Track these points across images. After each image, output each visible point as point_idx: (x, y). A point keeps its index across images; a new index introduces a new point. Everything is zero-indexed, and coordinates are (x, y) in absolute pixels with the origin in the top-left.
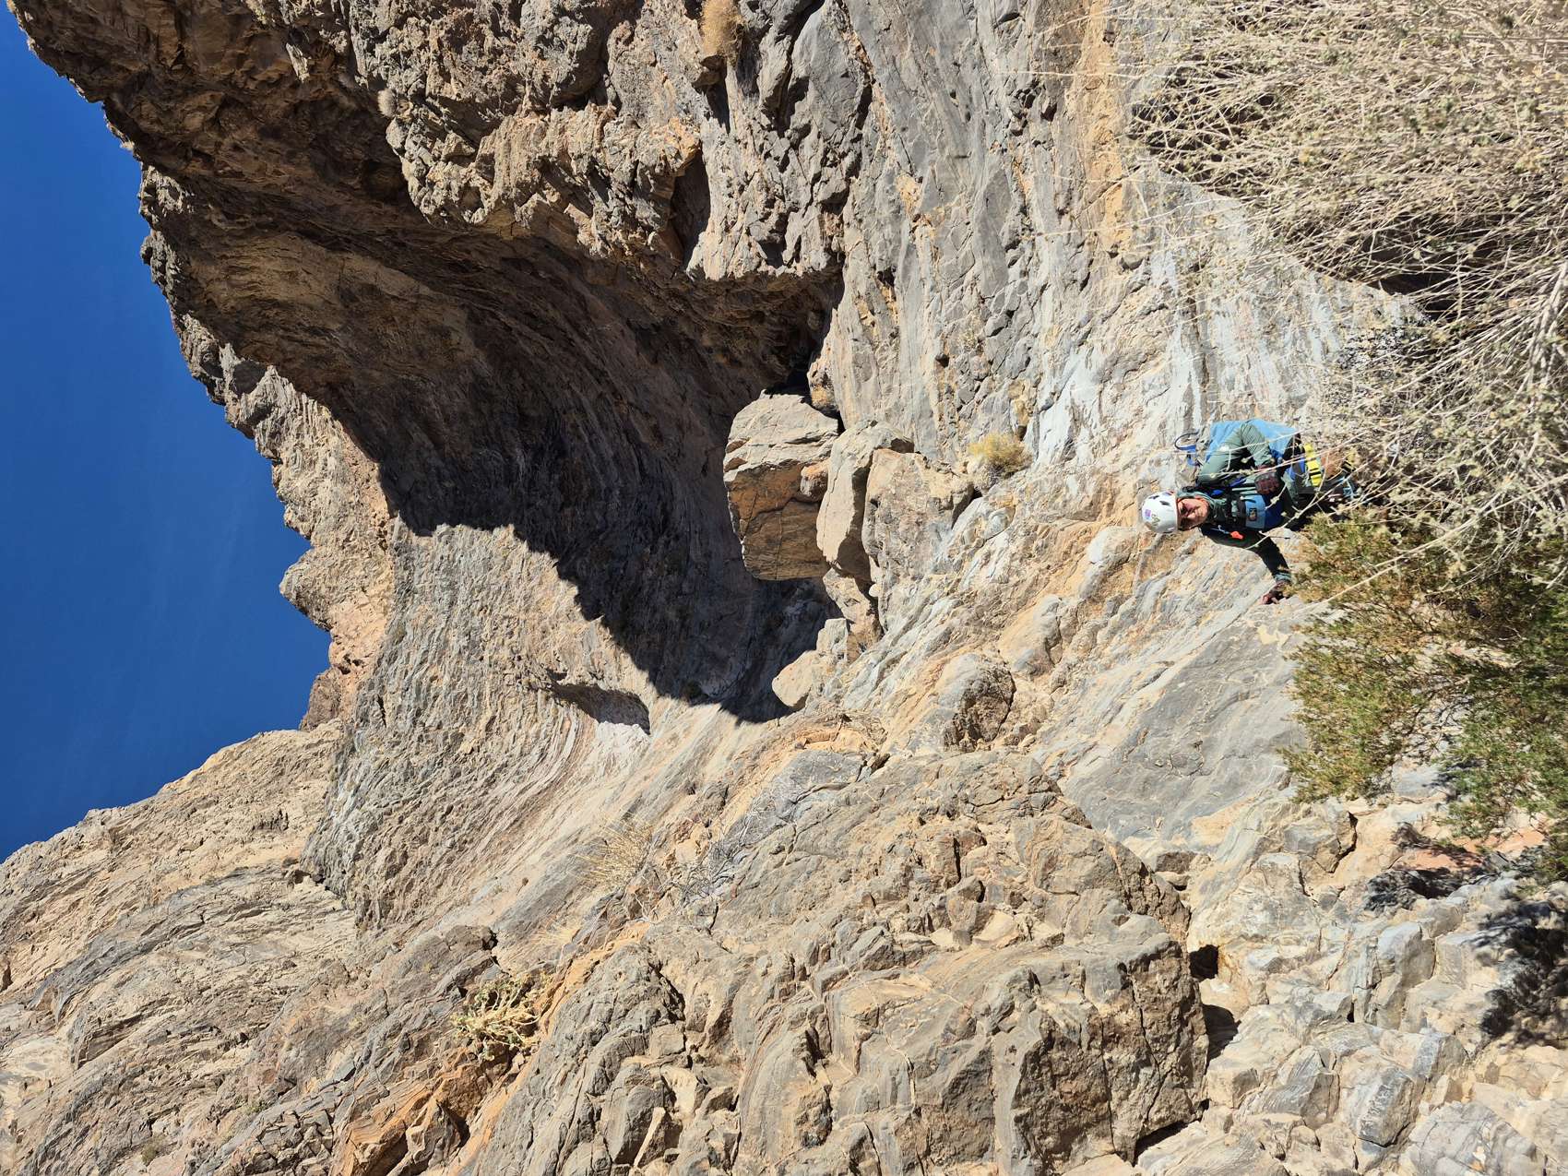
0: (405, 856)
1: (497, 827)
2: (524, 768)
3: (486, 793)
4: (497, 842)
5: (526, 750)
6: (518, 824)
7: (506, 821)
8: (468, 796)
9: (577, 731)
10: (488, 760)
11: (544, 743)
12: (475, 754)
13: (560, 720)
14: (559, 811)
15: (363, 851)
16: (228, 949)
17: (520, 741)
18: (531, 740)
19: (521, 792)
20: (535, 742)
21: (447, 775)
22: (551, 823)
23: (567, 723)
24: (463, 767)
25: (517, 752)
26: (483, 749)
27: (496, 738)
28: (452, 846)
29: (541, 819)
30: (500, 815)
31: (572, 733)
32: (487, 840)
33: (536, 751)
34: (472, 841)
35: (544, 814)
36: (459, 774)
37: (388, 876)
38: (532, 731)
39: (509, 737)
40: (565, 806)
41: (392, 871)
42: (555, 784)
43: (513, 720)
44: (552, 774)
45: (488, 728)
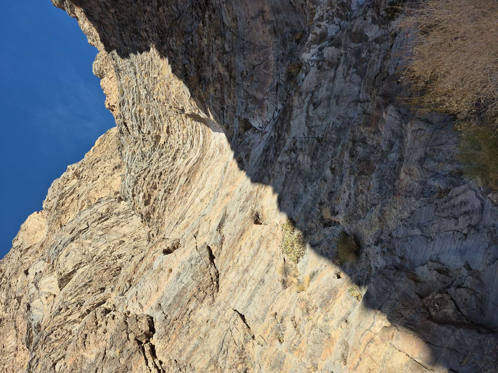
0: (150, 196)
1: (180, 183)
2: (186, 151)
3: (173, 164)
4: (181, 190)
5: (184, 141)
6: (188, 181)
7: (183, 180)
8: (167, 166)
9: (202, 131)
10: (171, 147)
11: (191, 138)
12: (166, 144)
13: (194, 126)
14: (203, 174)
15: (135, 193)
16: (99, 237)
17: (181, 137)
18: (185, 137)
19: (187, 164)
20: (187, 138)
21: (158, 156)
22: (201, 182)
23: (198, 128)
24: (163, 151)
25: (181, 142)
26: (168, 142)
27: (172, 136)
28: (165, 192)
29: (197, 179)
30: (180, 176)
31: (201, 133)
32: (177, 189)
33: (189, 142)
34: (172, 189)
35: (198, 175)
36: (162, 154)
37: (145, 205)
38: (184, 132)
39: (177, 137)
40: (206, 172)
41: (147, 203)
42: (200, 159)
43: (175, 127)
44: (198, 155)
45: (168, 132)
